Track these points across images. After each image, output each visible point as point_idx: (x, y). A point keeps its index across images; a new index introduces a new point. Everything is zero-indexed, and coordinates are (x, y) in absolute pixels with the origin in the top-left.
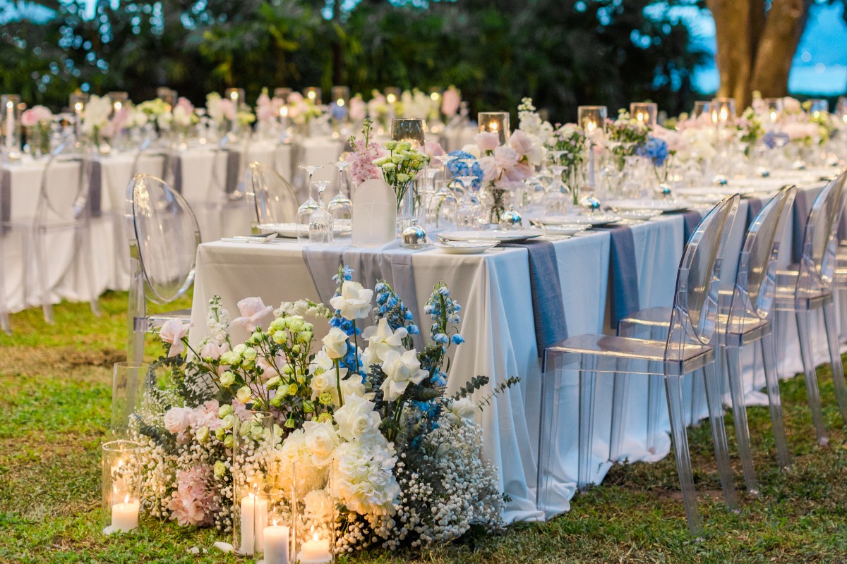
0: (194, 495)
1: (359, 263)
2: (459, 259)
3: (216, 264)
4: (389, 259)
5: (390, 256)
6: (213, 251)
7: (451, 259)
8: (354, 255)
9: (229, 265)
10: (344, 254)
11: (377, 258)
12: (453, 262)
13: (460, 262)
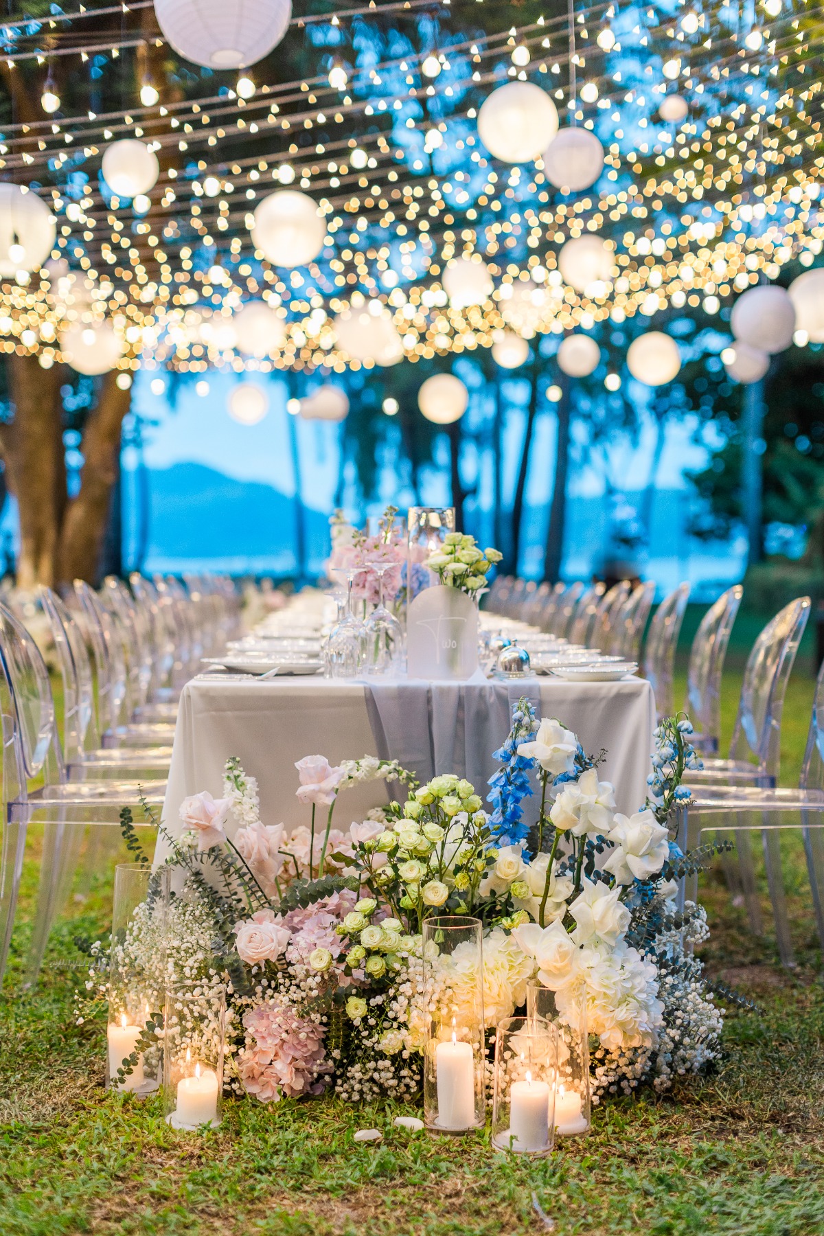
0: (292, 1053)
1: (456, 701)
2: (611, 688)
3: (213, 713)
4: (504, 692)
5: (506, 688)
6: (212, 694)
7: (600, 688)
8: (449, 689)
9: (237, 713)
10: (433, 688)
11: (487, 692)
12: (603, 692)
13: (614, 692)
